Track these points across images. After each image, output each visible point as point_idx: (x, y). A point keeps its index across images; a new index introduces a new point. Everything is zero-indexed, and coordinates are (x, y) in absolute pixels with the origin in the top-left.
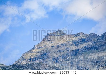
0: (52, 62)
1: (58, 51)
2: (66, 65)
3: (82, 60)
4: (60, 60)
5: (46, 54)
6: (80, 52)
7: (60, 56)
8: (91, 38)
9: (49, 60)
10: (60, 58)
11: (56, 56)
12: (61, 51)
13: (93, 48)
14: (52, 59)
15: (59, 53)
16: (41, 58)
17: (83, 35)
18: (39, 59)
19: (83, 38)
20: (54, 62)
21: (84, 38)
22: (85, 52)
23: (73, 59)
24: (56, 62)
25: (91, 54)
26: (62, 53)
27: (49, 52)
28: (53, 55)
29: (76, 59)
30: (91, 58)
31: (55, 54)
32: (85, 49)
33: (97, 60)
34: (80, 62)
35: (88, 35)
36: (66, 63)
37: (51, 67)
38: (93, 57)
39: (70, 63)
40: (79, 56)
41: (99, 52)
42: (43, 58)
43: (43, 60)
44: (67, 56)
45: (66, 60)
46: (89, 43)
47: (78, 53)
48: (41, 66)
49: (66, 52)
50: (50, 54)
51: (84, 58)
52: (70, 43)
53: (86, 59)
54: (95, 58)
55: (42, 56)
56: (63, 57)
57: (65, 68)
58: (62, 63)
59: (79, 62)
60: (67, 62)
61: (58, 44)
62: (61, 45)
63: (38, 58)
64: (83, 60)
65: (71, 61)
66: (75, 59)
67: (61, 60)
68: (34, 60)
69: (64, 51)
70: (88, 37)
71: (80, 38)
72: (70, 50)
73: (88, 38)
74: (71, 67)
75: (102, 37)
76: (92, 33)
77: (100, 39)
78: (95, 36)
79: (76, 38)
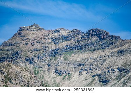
0: (24, 63)
1: (32, 49)
2: (42, 68)
3: (61, 62)
4: (34, 61)
5: (17, 53)
6: (60, 53)
7: (35, 56)
8: (74, 36)
9: (21, 61)
10: (35, 58)
11: (30, 56)
12: (37, 50)
13: (76, 48)
14: (25, 59)
15: (33, 52)
16: (12, 58)
17: (64, 32)
18: (8, 59)
19: (63, 34)
20: (27, 63)
21: (66, 35)
22: (66, 52)
23: (51, 60)
24: (30, 64)
25: (73, 55)
26: (38, 52)
27: (21, 51)
28: (26, 55)
29: (55, 60)
30: (73, 60)
31: (29, 54)
32: (67, 49)
33: (80, 63)
34: (59, 64)
35: (71, 32)
36: (43, 65)
37: (24, 69)
38: (75, 58)
39: (47, 66)
40: (58, 57)
41: (83, 53)
43: (14, 60)
44: (44, 56)
45: (42, 62)
47: (57, 53)
48: (11, 68)
49: (43, 52)
50: (23, 53)
51: (65, 59)
52: (48, 40)
53: (66, 61)
54: (78, 60)
55: (13, 55)
56: (38, 58)
57: (41, 71)
58: (37, 65)
59: (58, 64)
60: (44, 63)
61: (33, 42)
62: (37, 42)
63: (7, 57)
64: (63, 61)
65: (48, 63)
66: (53, 61)
67: (36, 61)
68: (3, 60)
69: (40, 50)
70: (70, 33)
71: (60, 34)
72: (48, 49)
73: (70, 35)
74: (48, 70)
75: (87, 35)
76: (76, 30)
77: (85, 37)
78: (78, 33)
79: (56, 34)
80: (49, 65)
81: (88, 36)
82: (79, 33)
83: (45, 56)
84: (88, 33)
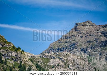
0: (80, 53)
1: (86, 41)
2: (94, 56)
4: (88, 50)
5: (74, 44)
7: (88, 47)
9: (77, 51)
10: (88, 48)
11: (85, 47)
12: (90, 42)
14: (80, 49)
15: (87, 44)
16: (69, 49)
18: (67, 50)
20: (82, 52)
23: (101, 50)
24: (85, 53)
26: (91, 44)
27: (77, 43)
28: (81, 46)
29: (105, 50)
31: (83, 45)
36: (95, 54)
37: (79, 57)
39: (98, 54)
42: (71, 48)
43: (71, 50)
44: (96, 47)
45: (95, 51)
47: (106, 44)
48: (69, 56)
49: (95, 43)
50: (78, 45)
52: (99, 33)
55: (70, 46)
56: (91, 48)
57: (93, 59)
58: (90, 54)
60: (96, 53)
61: (86, 35)
62: (90, 35)
63: (66, 48)
65: (99, 52)
66: (103, 50)
67: (89, 51)
68: (62, 50)
69: (93, 42)
72: (99, 40)
74: (99, 58)
79: (106, 28)
80: (100, 54)
83: (97, 46)
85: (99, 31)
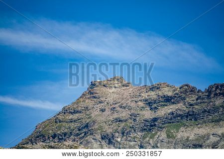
0: (99, 143)
1: (112, 119)
3: (162, 142)
4: (116, 139)
5: (87, 126)
6: (160, 125)
7: (116, 131)
8: (184, 95)
9: (93, 139)
10: (117, 134)
11: (109, 131)
12: (120, 121)
13: (187, 117)
14: (100, 136)
15: (114, 124)
16: (77, 135)
17: (167, 89)
18: (72, 137)
19: (166, 94)
20: (103, 143)
21: (170, 94)
22: (170, 124)
23: (144, 138)
24: (109, 144)
25: (182, 129)
26: (122, 125)
27: (94, 122)
28: (102, 129)
29: (151, 138)
30: (182, 138)
31: (107, 127)
32: (171, 119)
33: (195, 142)
34: (158, 145)
35: (178, 89)
36: (130, 147)
38: (186, 135)
39: (137, 147)
40: (157, 133)
41: (199, 126)
42: (81, 134)
43: (81, 138)
44: (133, 131)
45: (130, 141)
46: (180, 106)
47: (155, 125)
49: (130, 123)
50: (96, 126)
51: (168, 136)
52: (140, 103)
53: (171, 140)
54: (192, 137)
55: (79, 130)
56: (123, 133)
58: (121, 147)
59: (156, 144)
60: (132, 143)
61: (113, 106)
62: (121, 107)
63: (71, 133)
64: (166, 140)
65: (139, 143)
66: (148, 139)
67: (119, 140)
68: (62, 138)
69: (126, 121)
70: (177, 91)
71: (160, 93)
72: (139, 118)
73: (177, 94)
75: (207, 94)
76: (187, 85)
77: (203, 99)
78: (191, 91)
79: (152, 93)
80: (141, 147)
81: (208, 96)
82: (193, 90)
83: (135, 130)
84: (209, 91)
85: (140, 98)
